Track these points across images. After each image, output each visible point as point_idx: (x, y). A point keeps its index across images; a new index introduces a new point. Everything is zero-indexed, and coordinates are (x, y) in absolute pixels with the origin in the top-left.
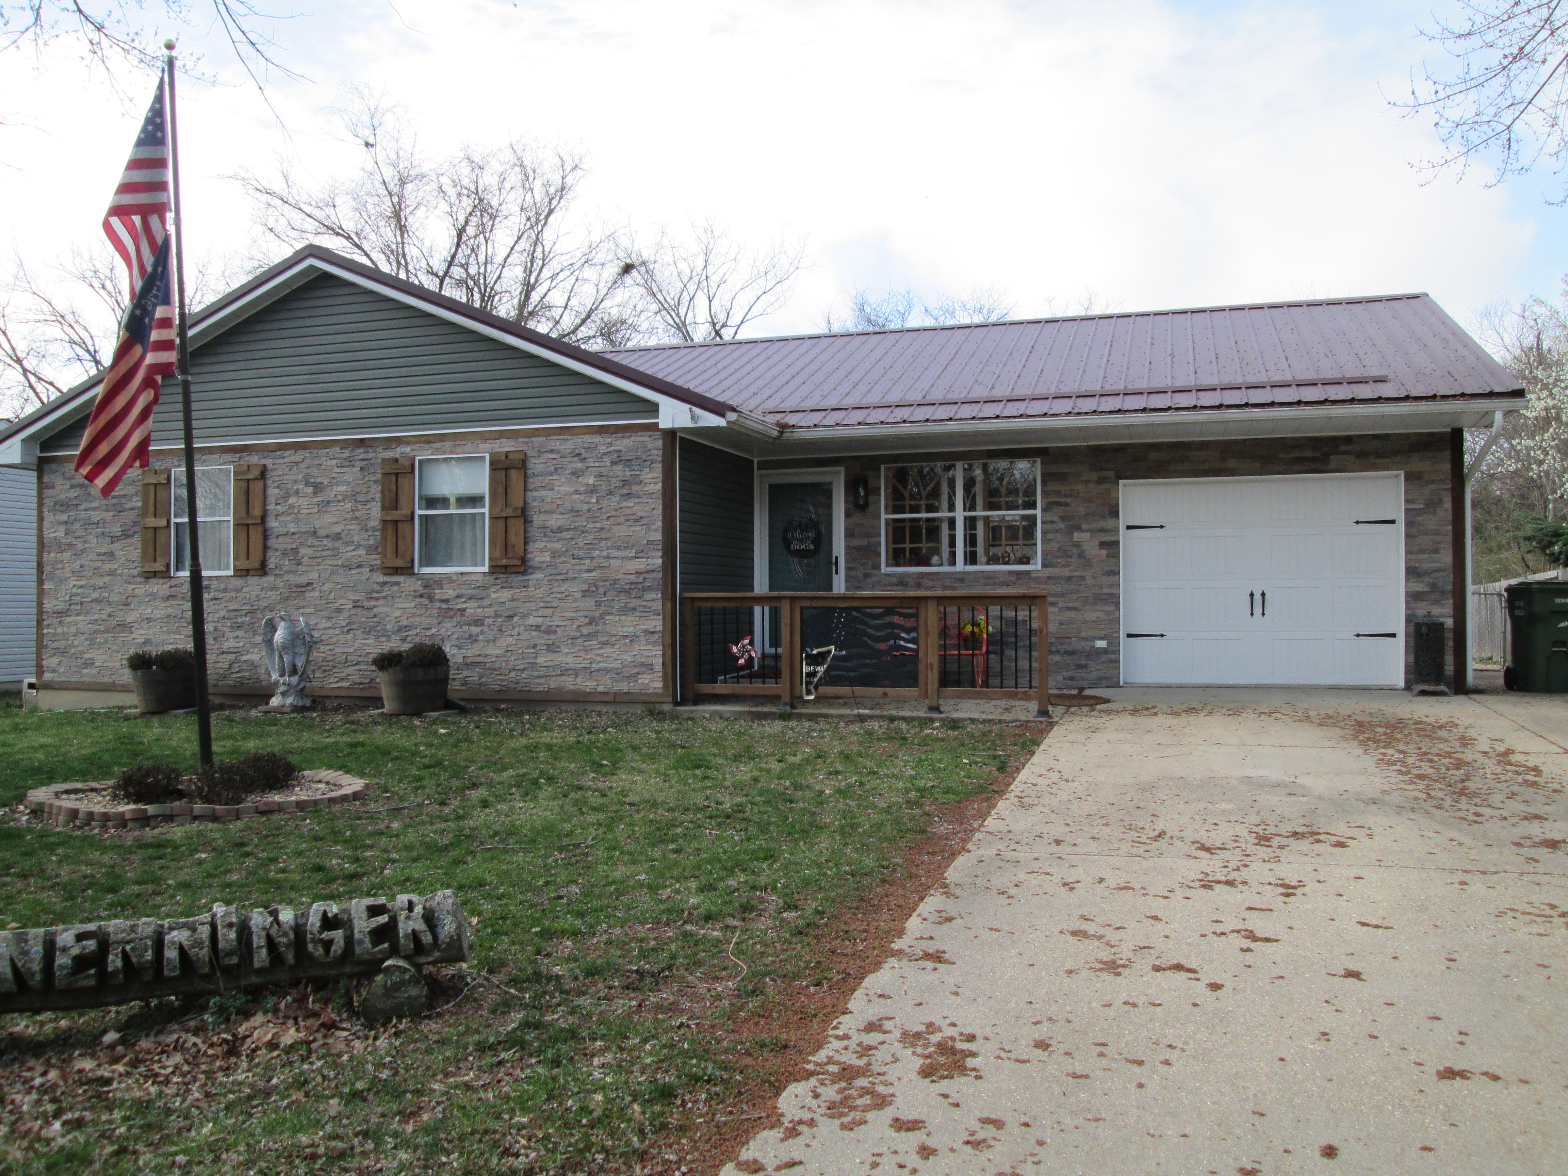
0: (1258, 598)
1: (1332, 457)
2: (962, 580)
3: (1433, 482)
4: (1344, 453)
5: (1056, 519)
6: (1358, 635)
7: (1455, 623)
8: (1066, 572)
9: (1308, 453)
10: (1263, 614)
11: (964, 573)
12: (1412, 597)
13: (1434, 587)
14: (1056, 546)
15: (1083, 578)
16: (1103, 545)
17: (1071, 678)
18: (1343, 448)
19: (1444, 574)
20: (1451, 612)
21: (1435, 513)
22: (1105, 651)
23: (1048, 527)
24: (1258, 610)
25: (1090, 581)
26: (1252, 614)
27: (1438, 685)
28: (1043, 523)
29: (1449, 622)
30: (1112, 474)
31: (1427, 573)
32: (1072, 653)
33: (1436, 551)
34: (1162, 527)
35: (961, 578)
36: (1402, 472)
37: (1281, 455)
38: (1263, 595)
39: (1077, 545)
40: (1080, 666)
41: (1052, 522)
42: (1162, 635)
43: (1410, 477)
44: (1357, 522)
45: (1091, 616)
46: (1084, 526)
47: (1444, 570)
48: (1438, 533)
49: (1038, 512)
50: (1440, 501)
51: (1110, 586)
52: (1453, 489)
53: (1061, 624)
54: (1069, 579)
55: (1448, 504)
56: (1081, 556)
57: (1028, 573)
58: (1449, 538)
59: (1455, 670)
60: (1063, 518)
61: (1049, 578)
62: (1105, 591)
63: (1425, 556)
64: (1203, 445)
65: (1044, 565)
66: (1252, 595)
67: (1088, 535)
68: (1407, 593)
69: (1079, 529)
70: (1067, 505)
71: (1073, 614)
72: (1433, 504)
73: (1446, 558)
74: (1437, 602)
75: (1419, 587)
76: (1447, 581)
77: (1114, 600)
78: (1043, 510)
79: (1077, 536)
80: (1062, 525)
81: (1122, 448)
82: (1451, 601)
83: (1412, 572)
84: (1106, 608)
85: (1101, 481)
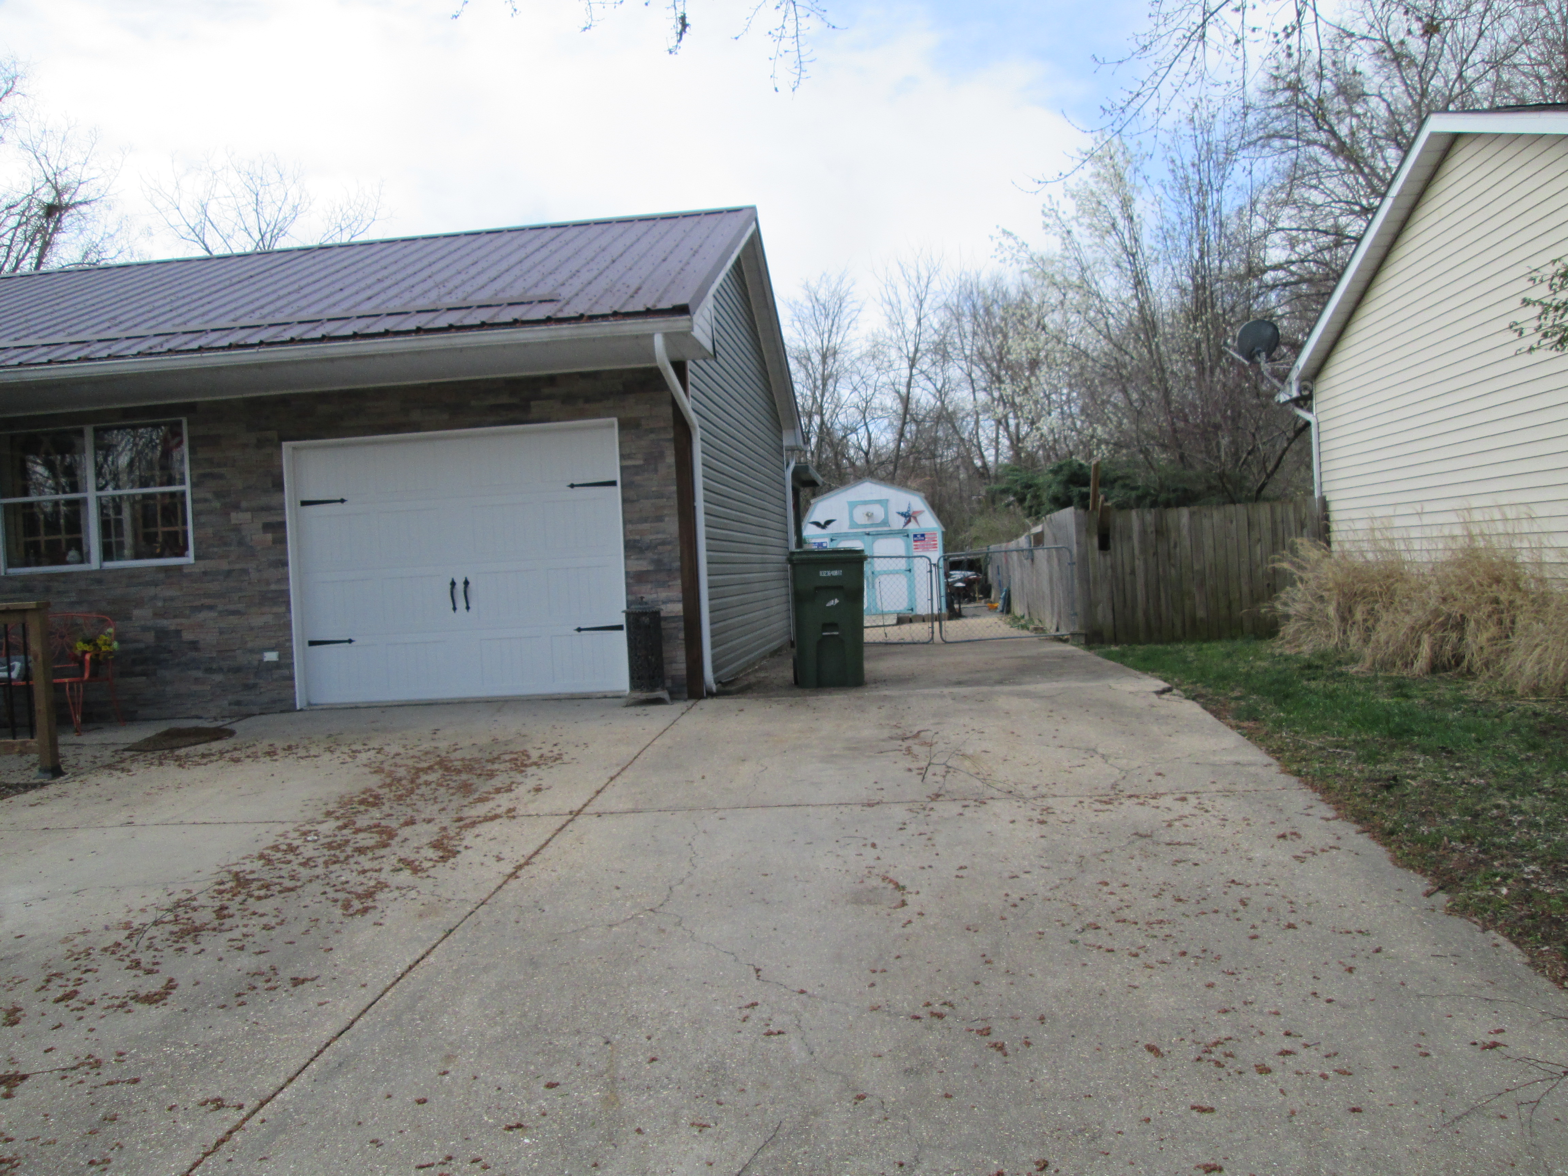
0: (460, 586)
1: (532, 403)
2: (99, 581)
3: (652, 431)
4: (549, 397)
5: (209, 496)
6: (579, 630)
7: (685, 609)
8: (224, 565)
9: (505, 399)
10: (468, 608)
11: (101, 571)
12: (634, 579)
13: (658, 562)
14: (210, 531)
15: (245, 571)
16: (267, 527)
17: (238, 703)
18: (546, 391)
19: (669, 547)
20: (680, 595)
21: (656, 470)
22: (276, 665)
23: (200, 506)
24: (461, 603)
25: (254, 576)
26: (455, 609)
27: (652, 690)
28: (194, 501)
29: (678, 608)
30: (273, 434)
31: (651, 547)
32: (237, 670)
33: (660, 519)
34: (342, 501)
35: (99, 578)
36: (615, 421)
37: (473, 403)
38: (466, 583)
39: (237, 529)
40: (248, 687)
41: (206, 500)
42: (350, 641)
43: (624, 426)
44: (572, 486)
45: (257, 621)
46: (244, 504)
47: (669, 543)
48: (660, 496)
49: (187, 488)
50: (661, 456)
51: (279, 581)
52: (676, 440)
53: (221, 633)
54: (229, 573)
55: (670, 459)
56: (241, 543)
57: (179, 568)
58: (674, 502)
59: (688, 669)
60: (218, 495)
61: (205, 573)
62: (273, 587)
63: (646, 526)
64: (381, 393)
65: (197, 557)
66: (453, 584)
67: (248, 516)
68: (627, 574)
69: (237, 507)
70: (221, 477)
71: (233, 620)
72: (653, 459)
73: (672, 526)
74: (663, 584)
75: (643, 565)
76: (673, 555)
77: (282, 598)
78: (194, 485)
79: (236, 517)
80: (217, 504)
81: (284, 401)
82: (679, 582)
83: (632, 547)
84: (276, 609)
85: (260, 444)
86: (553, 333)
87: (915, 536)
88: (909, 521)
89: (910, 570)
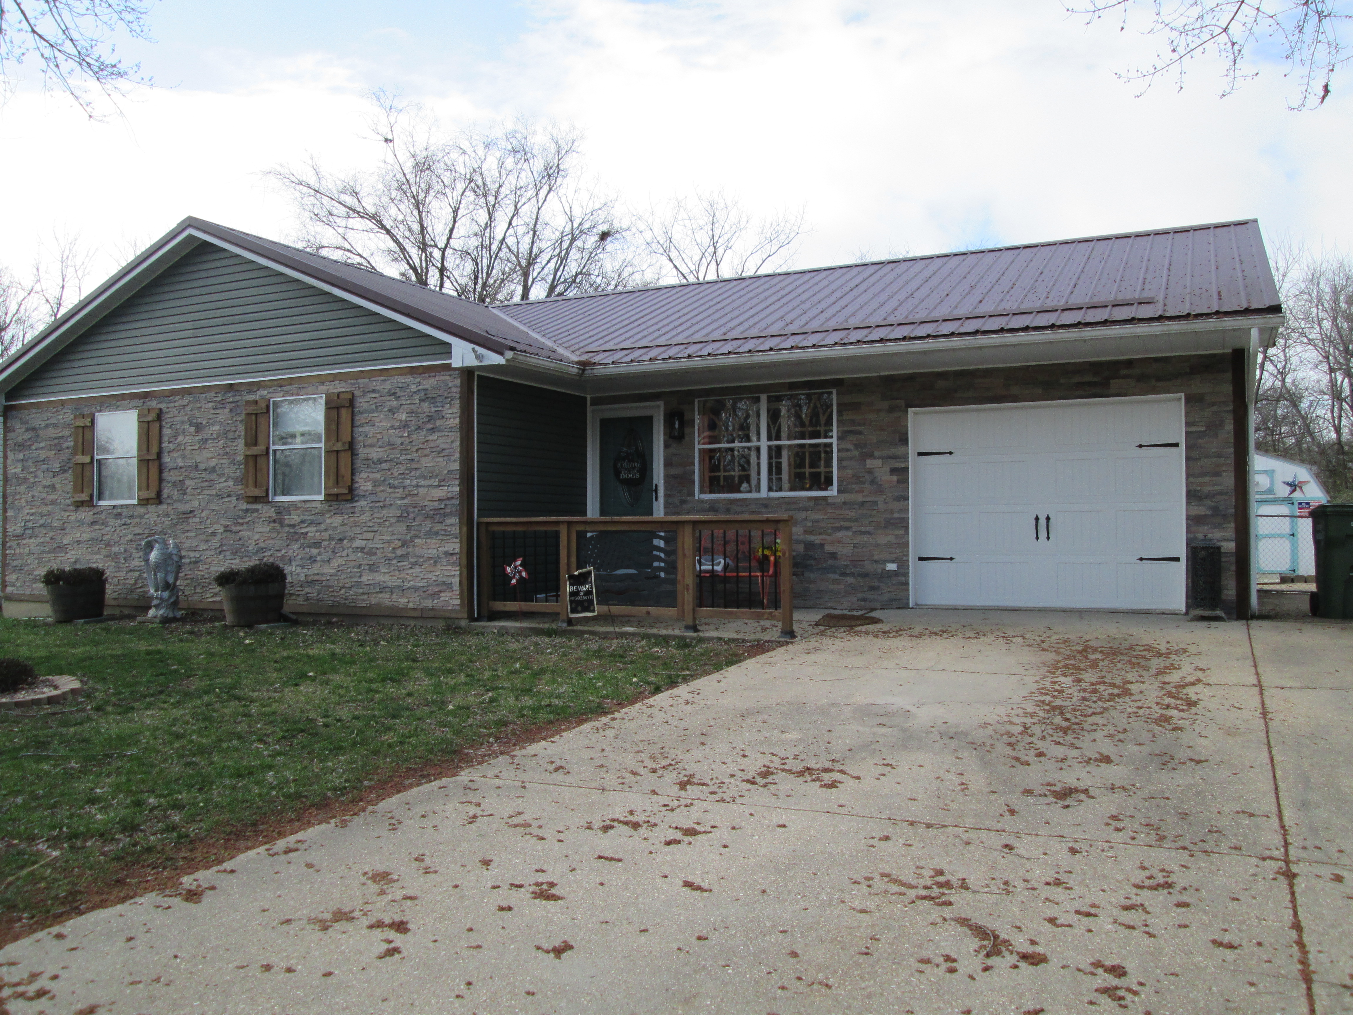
0: (1043, 521)
1: (1112, 381)
2: (766, 506)
3: (1213, 404)
4: (1126, 377)
5: (851, 447)
6: (1141, 559)
7: (1237, 546)
8: (860, 498)
9: (1088, 378)
10: (1048, 538)
11: (768, 499)
12: (1193, 521)
13: (1215, 509)
14: (850, 472)
15: (875, 503)
16: (893, 471)
17: (865, 600)
18: (1124, 372)
19: (1225, 497)
20: (1234, 536)
21: (1216, 435)
22: (895, 574)
23: (844, 454)
24: (1043, 534)
25: (882, 506)
26: (1037, 538)
27: (1213, 610)
28: (839, 450)
29: (1230, 546)
30: (902, 403)
31: (1207, 497)
32: (865, 575)
33: (1217, 474)
34: (951, 453)
35: (765, 504)
36: (1183, 395)
37: (1062, 381)
38: (1048, 519)
39: (870, 471)
40: (872, 588)
41: (847, 450)
42: (951, 559)
43: (1189, 400)
44: (1140, 446)
45: (883, 540)
46: (876, 454)
47: (1226, 494)
48: (1219, 456)
49: (834, 441)
50: (1221, 424)
51: (900, 511)
52: (1234, 412)
53: (854, 547)
54: (863, 504)
55: (1229, 426)
56: (873, 482)
57: (825, 498)
58: (1231, 461)
59: (1238, 595)
60: (857, 446)
61: (844, 503)
62: (896, 515)
63: (1206, 479)
64: (988, 373)
65: (839, 491)
66: (1037, 519)
67: (879, 462)
68: (1188, 517)
69: (871, 456)
70: (860, 433)
71: (865, 538)
72: (1214, 427)
73: (1228, 480)
74: (1218, 526)
75: (1200, 510)
76: (1228, 504)
77: (903, 524)
78: (839, 439)
79: (870, 463)
80: (856, 453)
81: (911, 378)
82: (1233, 525)
83: (1192, 496)
84: (897, 532)
85: (891, 410)
86: (1165, 328)
87: (1300, 504)
88: (1295, 490)
89: (1293, 535)
